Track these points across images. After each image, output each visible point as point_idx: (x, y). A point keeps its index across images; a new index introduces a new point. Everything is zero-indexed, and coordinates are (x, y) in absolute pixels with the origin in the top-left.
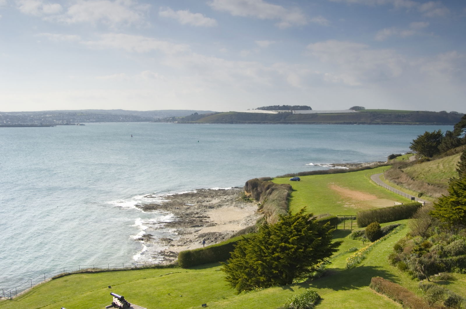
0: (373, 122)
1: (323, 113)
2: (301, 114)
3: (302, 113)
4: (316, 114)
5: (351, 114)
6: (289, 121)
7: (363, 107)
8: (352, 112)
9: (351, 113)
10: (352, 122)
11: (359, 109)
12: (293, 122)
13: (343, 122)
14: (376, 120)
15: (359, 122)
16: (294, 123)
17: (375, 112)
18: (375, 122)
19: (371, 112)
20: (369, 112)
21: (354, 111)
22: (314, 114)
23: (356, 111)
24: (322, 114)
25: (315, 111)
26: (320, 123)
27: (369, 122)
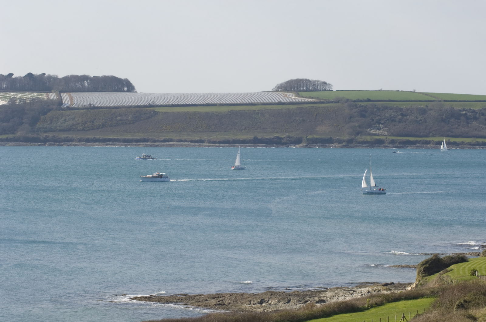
0: (360, 138)
1: (176, 103)
2: (95, 108)
3: (97, 104)
4: (150, 106)
5: (280, 107)
6: (51, 135)
7: (325, 83)
8: (284, 100)
9: (280, 103)
10: (284, 136)
11: (308, 90)
12: (62, 136)
13: (250, 137)
14: (373, 132)
15: (310, 137)
16: (68, 141)
17: (369, 100)
18: (369, 138)
19: (355, 101)
20: (347, 100)
21: (291, 97)
22: (145, 106)
23: (298, 95)
24: (173, 106)
25: (146, 95)
26: (165, 141)
27: (346, 137)
